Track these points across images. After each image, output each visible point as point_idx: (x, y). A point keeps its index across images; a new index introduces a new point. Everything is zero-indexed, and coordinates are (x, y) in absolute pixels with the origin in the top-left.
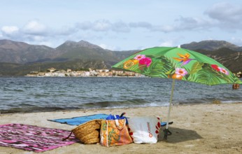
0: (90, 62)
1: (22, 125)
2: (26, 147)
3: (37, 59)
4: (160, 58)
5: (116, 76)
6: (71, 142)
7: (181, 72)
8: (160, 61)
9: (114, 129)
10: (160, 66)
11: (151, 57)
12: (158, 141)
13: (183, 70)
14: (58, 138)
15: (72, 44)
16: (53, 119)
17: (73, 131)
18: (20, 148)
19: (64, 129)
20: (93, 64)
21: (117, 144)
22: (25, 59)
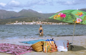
0: (33, 18)
1: (8, 44)
2: (12, 53)
3: (10, 17)
4: (69, 14)
5: (44, 24)
6: (31, 51)
7: (79, 20)
8: (70, 15)
9: (49, 45)
10: (70, 17)
11: (65, 14)
12: (68, 51)
13: (80, 19)
14: (25, 49)
15: (25, 10)
16: (21, 42)
17: (31, 46)
18: (9, 53)
19: (27, 45)
20: (34, 19)
21: (50, 52)
22: (5, 17)
